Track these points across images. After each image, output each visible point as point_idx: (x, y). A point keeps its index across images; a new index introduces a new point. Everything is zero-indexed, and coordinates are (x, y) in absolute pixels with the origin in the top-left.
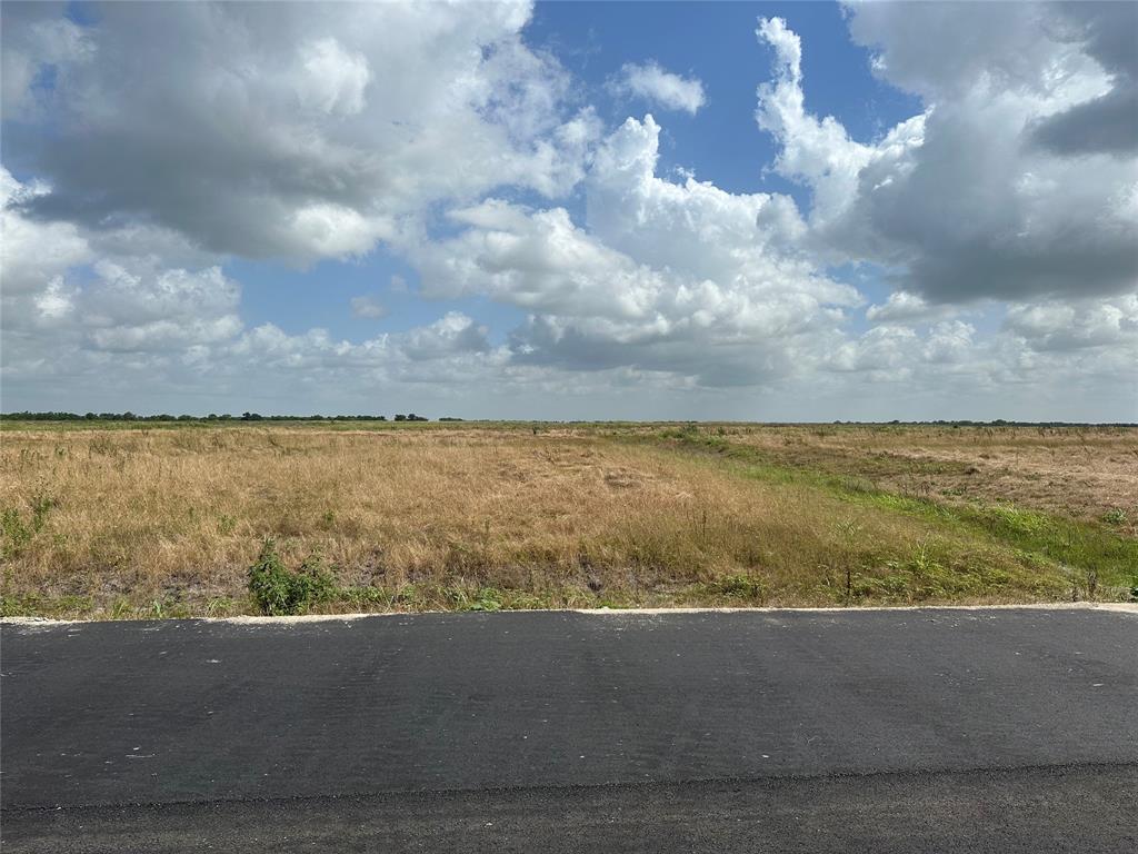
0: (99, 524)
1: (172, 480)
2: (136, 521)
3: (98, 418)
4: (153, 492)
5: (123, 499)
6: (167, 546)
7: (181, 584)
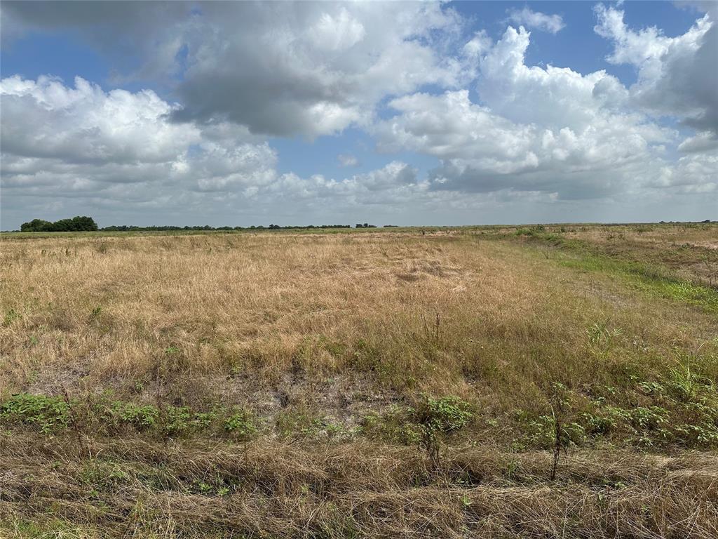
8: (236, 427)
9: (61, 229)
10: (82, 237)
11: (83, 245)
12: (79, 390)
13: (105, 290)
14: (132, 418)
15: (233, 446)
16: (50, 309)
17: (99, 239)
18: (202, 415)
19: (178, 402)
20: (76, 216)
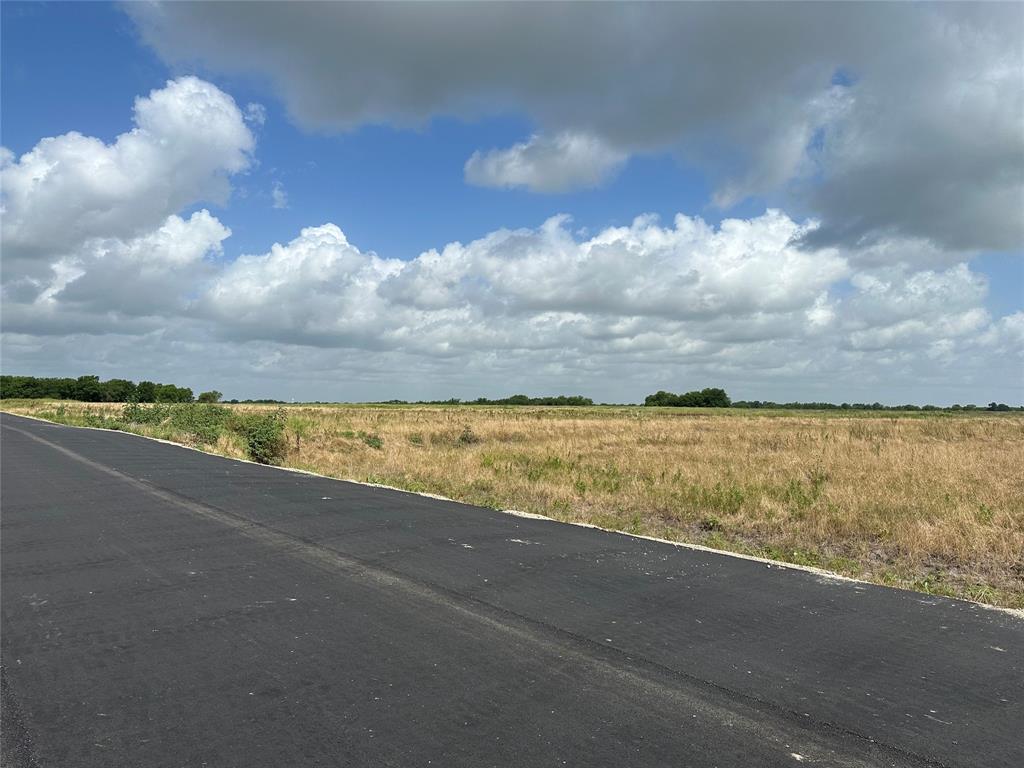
0: (863, 498)
1: (926, 466)
2: (897, 500)
3: (851, 408)
4: (908, 475)
5: (882, 479)
6: (925, 527)
7: (941, 565)
20: (705, 388)
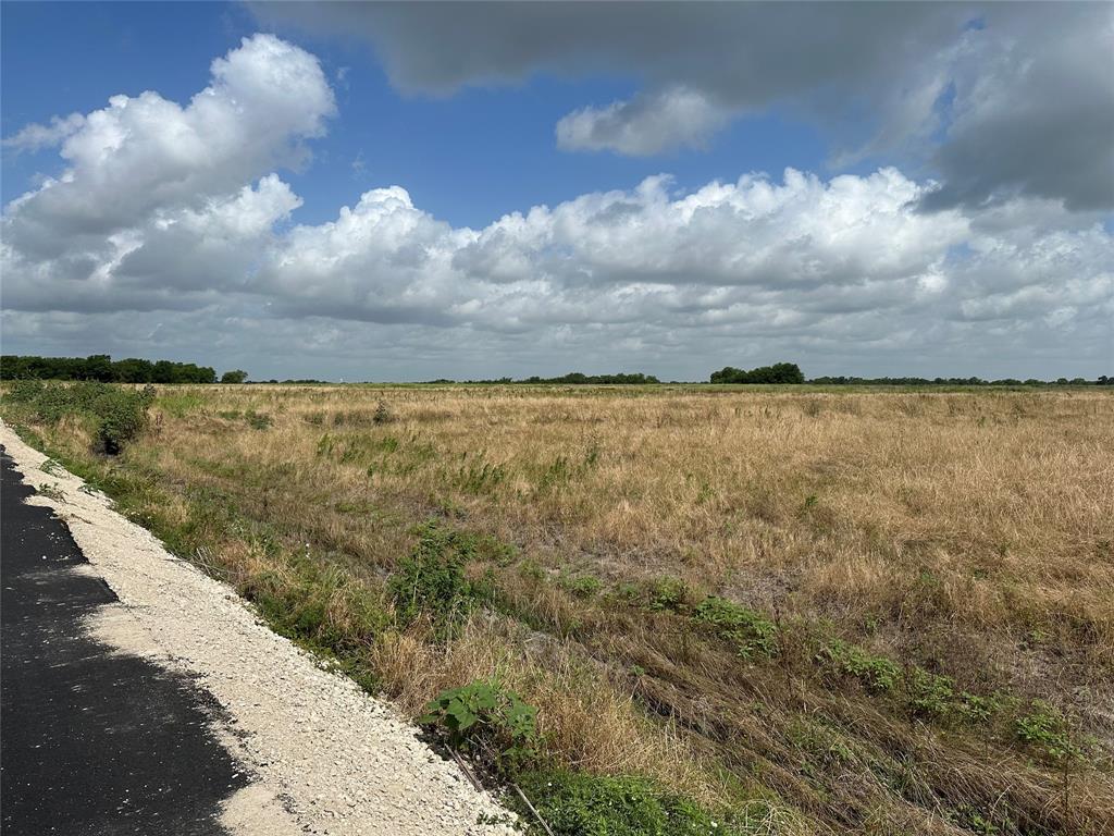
8: (1038, 738)
9: (757, 380)
10: (784, 393)
11: (784, 403)
12: (785, 609)
13: (820, 471)
14: (859, 671)
15: (1035, 771)
16: (748, 489)
17: (807, 395)
18: (975, 699)
19: (931, 665)
20: (777, 363)
